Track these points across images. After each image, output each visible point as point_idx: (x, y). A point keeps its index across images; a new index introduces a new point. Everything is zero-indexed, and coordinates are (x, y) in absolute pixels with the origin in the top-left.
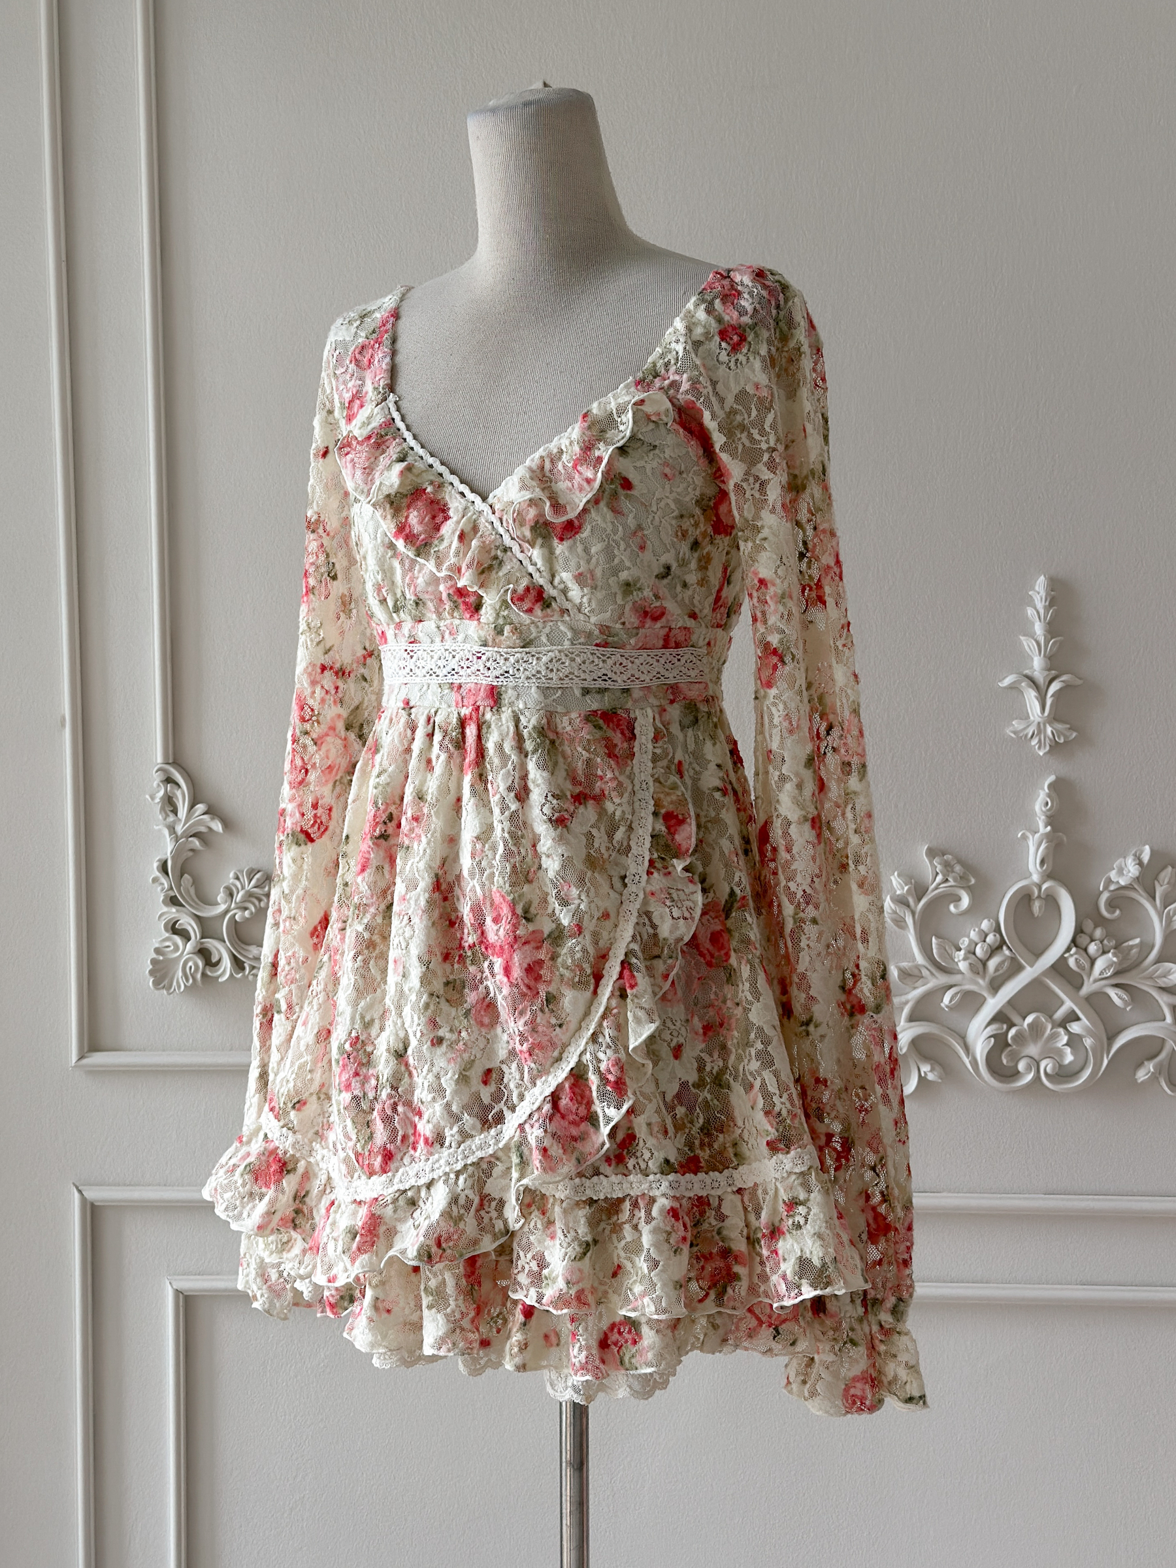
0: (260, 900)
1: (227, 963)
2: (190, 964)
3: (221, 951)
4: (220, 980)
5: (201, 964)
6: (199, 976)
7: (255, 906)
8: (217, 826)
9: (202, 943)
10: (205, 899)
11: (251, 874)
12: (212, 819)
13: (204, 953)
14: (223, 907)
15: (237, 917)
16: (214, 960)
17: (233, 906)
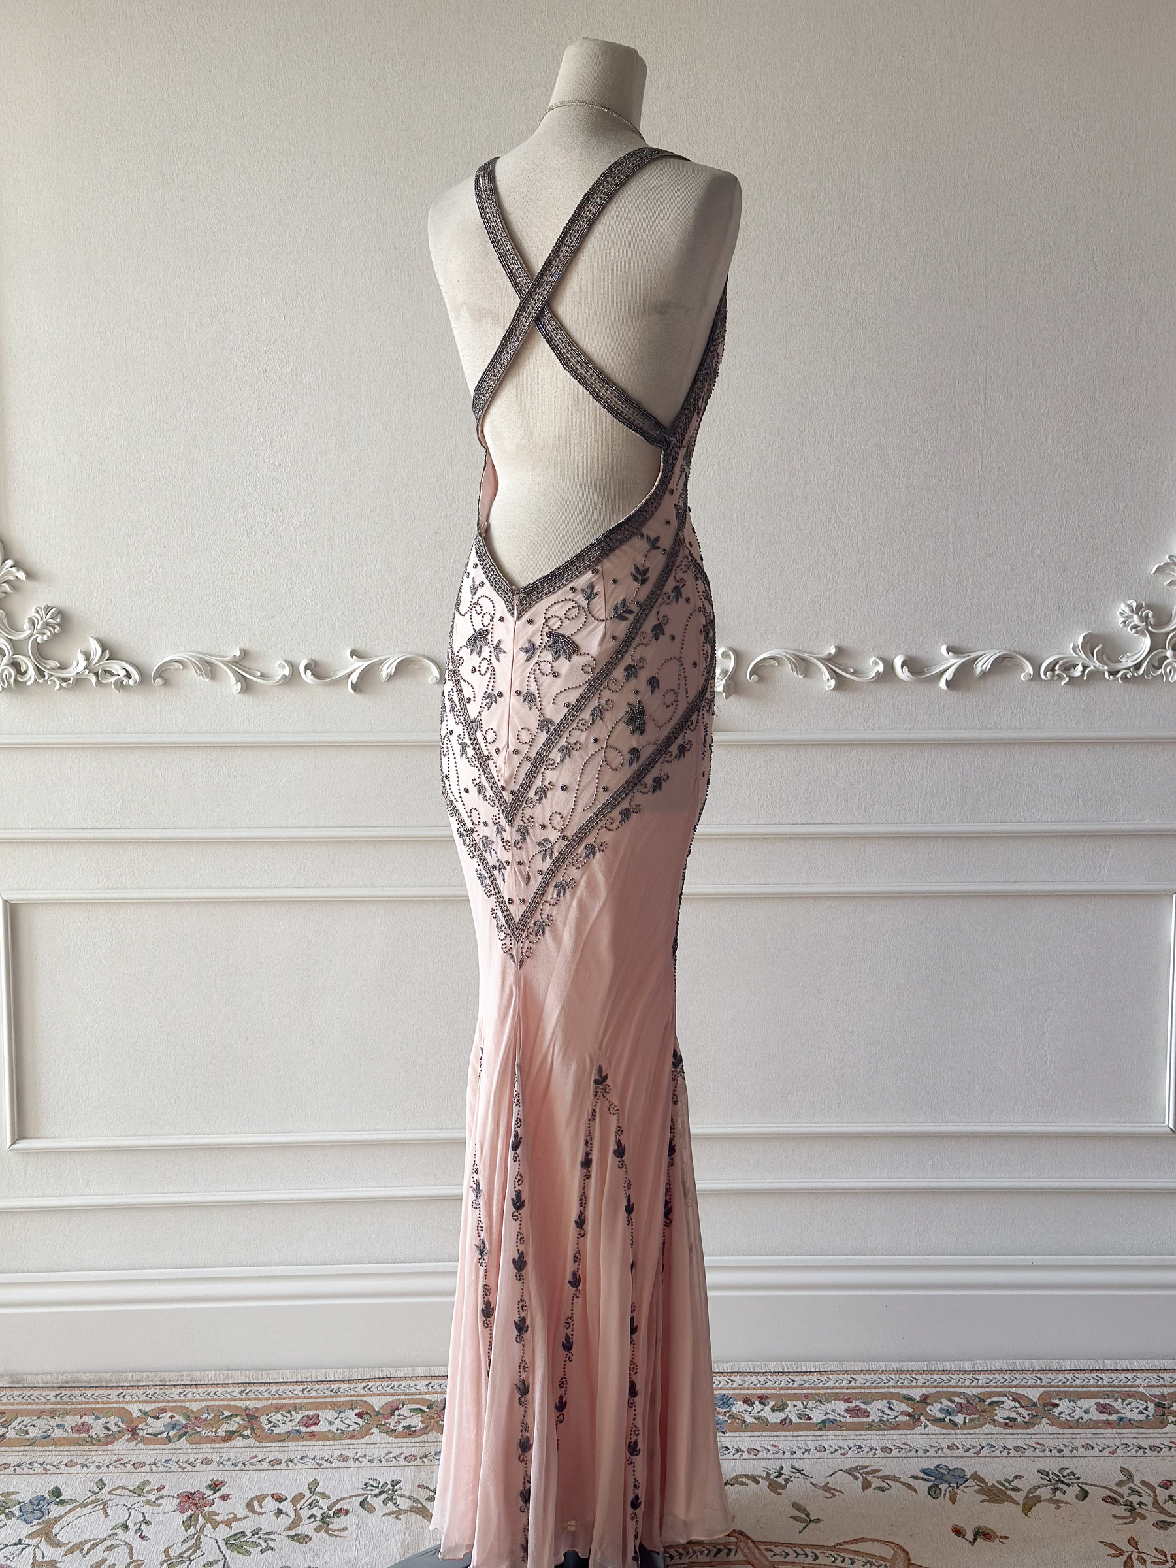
0: (54, 628)
1: (32, 672)
2: (6, 672)
3: (27, 663)
4: (28, 684)
5: (13, 672)
6: (12, 681)
7: (50, 631)
8: (21, 575)
9: (14, 658)
10: (14, 627)
11: (47, 609)
12: (18, 570)
13: (15, 665)
14: (27, 633)
15: (39, 641)
16: (23, 669)
17: (35, 631)
